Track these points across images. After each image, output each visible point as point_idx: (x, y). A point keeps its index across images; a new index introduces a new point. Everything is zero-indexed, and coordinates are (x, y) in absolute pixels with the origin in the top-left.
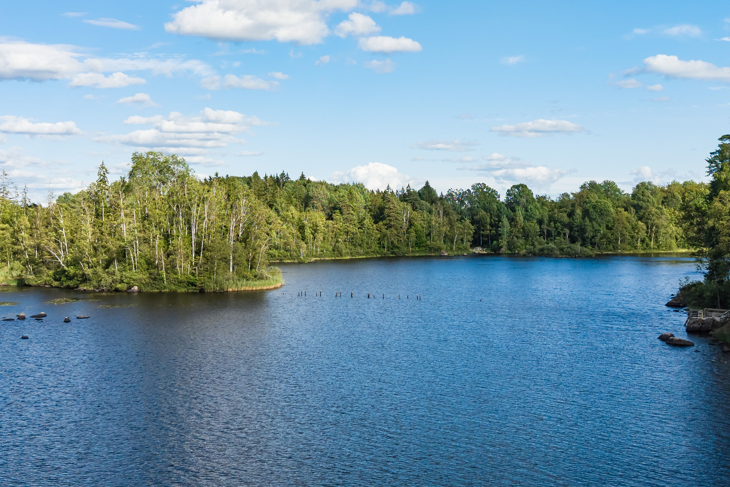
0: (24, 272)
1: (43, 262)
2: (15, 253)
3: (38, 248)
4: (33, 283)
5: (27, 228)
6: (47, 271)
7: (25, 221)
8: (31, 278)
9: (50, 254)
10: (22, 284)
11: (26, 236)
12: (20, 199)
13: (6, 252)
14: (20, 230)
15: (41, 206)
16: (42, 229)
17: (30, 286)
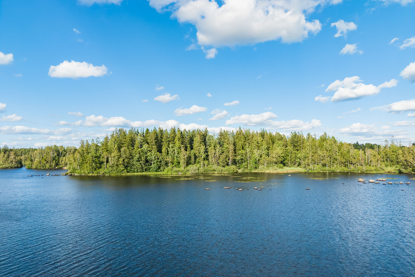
0: (401, 168)
1: (408, 165)
2: (397, 162)
3: (406, 161)
4: (405, 172)
5: (401, 154)
6: (410, 168)
7: (400, 151)
8: (403, 170)
9: (410, 162)
10: (400, 172)
11: (401, 156)
12: (399, 144)
13: (394, 162)
14: (399, 155)
15: (406, 146)
16: (407, 154)
17: (403, 173)
